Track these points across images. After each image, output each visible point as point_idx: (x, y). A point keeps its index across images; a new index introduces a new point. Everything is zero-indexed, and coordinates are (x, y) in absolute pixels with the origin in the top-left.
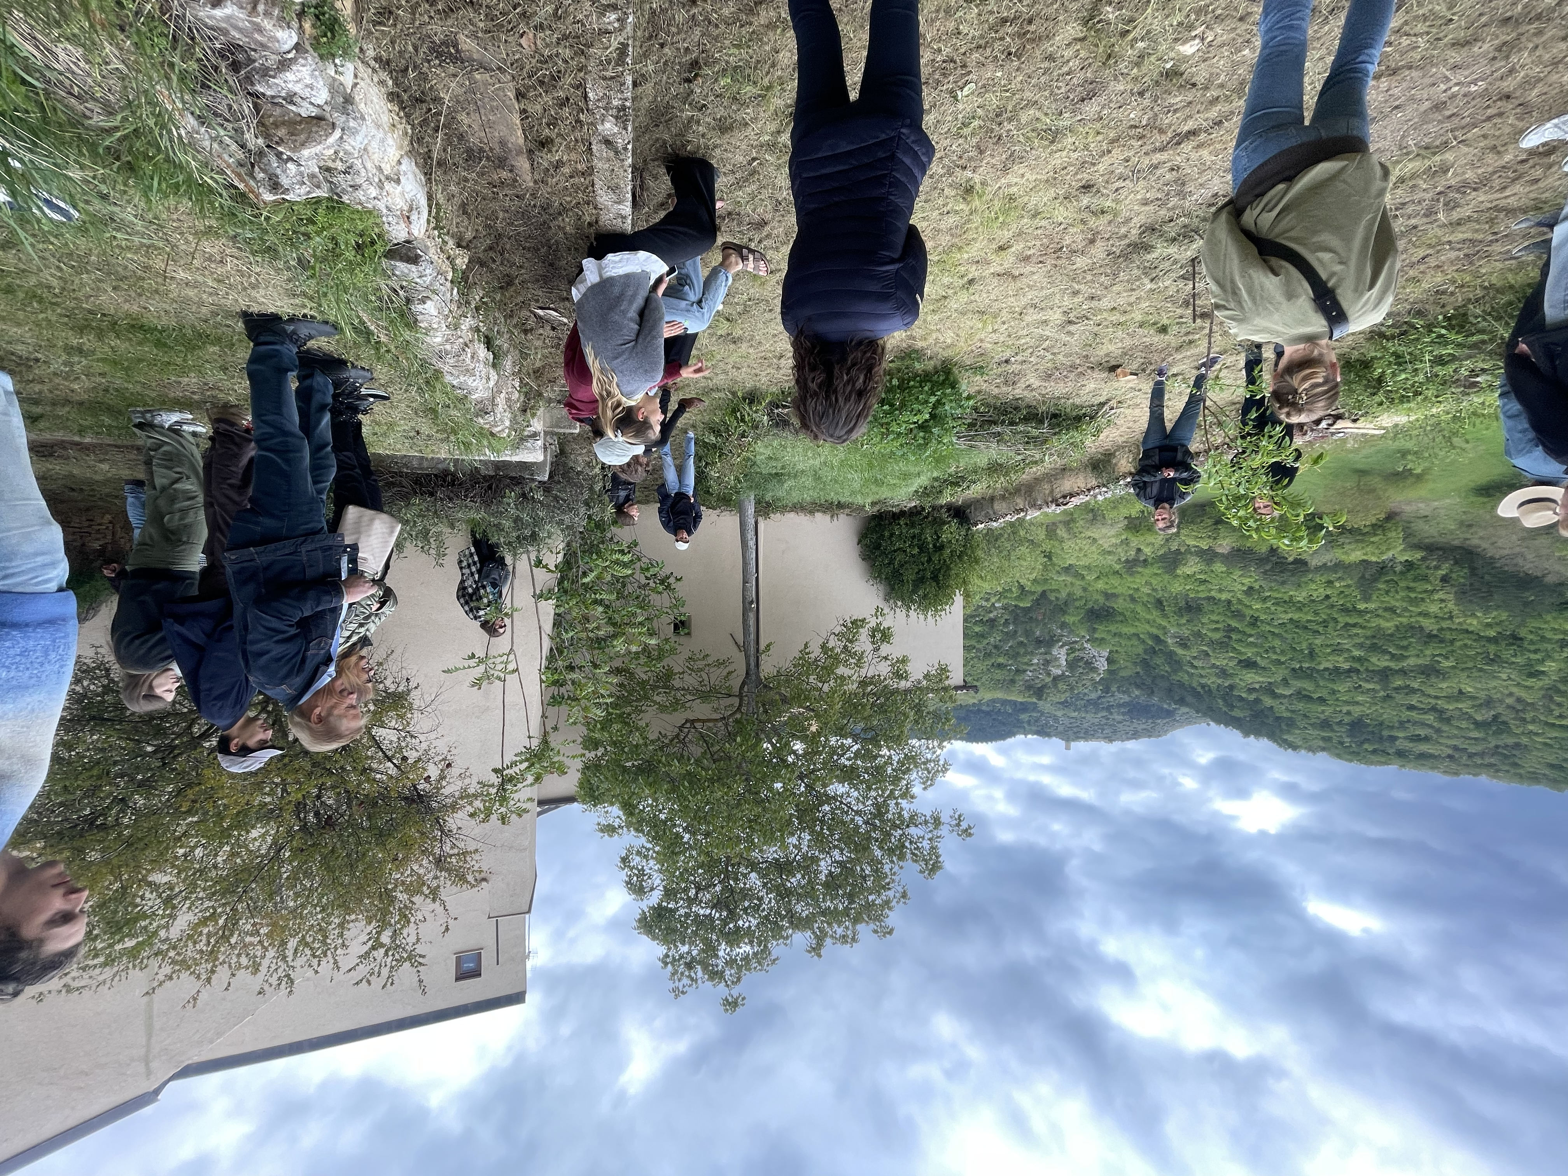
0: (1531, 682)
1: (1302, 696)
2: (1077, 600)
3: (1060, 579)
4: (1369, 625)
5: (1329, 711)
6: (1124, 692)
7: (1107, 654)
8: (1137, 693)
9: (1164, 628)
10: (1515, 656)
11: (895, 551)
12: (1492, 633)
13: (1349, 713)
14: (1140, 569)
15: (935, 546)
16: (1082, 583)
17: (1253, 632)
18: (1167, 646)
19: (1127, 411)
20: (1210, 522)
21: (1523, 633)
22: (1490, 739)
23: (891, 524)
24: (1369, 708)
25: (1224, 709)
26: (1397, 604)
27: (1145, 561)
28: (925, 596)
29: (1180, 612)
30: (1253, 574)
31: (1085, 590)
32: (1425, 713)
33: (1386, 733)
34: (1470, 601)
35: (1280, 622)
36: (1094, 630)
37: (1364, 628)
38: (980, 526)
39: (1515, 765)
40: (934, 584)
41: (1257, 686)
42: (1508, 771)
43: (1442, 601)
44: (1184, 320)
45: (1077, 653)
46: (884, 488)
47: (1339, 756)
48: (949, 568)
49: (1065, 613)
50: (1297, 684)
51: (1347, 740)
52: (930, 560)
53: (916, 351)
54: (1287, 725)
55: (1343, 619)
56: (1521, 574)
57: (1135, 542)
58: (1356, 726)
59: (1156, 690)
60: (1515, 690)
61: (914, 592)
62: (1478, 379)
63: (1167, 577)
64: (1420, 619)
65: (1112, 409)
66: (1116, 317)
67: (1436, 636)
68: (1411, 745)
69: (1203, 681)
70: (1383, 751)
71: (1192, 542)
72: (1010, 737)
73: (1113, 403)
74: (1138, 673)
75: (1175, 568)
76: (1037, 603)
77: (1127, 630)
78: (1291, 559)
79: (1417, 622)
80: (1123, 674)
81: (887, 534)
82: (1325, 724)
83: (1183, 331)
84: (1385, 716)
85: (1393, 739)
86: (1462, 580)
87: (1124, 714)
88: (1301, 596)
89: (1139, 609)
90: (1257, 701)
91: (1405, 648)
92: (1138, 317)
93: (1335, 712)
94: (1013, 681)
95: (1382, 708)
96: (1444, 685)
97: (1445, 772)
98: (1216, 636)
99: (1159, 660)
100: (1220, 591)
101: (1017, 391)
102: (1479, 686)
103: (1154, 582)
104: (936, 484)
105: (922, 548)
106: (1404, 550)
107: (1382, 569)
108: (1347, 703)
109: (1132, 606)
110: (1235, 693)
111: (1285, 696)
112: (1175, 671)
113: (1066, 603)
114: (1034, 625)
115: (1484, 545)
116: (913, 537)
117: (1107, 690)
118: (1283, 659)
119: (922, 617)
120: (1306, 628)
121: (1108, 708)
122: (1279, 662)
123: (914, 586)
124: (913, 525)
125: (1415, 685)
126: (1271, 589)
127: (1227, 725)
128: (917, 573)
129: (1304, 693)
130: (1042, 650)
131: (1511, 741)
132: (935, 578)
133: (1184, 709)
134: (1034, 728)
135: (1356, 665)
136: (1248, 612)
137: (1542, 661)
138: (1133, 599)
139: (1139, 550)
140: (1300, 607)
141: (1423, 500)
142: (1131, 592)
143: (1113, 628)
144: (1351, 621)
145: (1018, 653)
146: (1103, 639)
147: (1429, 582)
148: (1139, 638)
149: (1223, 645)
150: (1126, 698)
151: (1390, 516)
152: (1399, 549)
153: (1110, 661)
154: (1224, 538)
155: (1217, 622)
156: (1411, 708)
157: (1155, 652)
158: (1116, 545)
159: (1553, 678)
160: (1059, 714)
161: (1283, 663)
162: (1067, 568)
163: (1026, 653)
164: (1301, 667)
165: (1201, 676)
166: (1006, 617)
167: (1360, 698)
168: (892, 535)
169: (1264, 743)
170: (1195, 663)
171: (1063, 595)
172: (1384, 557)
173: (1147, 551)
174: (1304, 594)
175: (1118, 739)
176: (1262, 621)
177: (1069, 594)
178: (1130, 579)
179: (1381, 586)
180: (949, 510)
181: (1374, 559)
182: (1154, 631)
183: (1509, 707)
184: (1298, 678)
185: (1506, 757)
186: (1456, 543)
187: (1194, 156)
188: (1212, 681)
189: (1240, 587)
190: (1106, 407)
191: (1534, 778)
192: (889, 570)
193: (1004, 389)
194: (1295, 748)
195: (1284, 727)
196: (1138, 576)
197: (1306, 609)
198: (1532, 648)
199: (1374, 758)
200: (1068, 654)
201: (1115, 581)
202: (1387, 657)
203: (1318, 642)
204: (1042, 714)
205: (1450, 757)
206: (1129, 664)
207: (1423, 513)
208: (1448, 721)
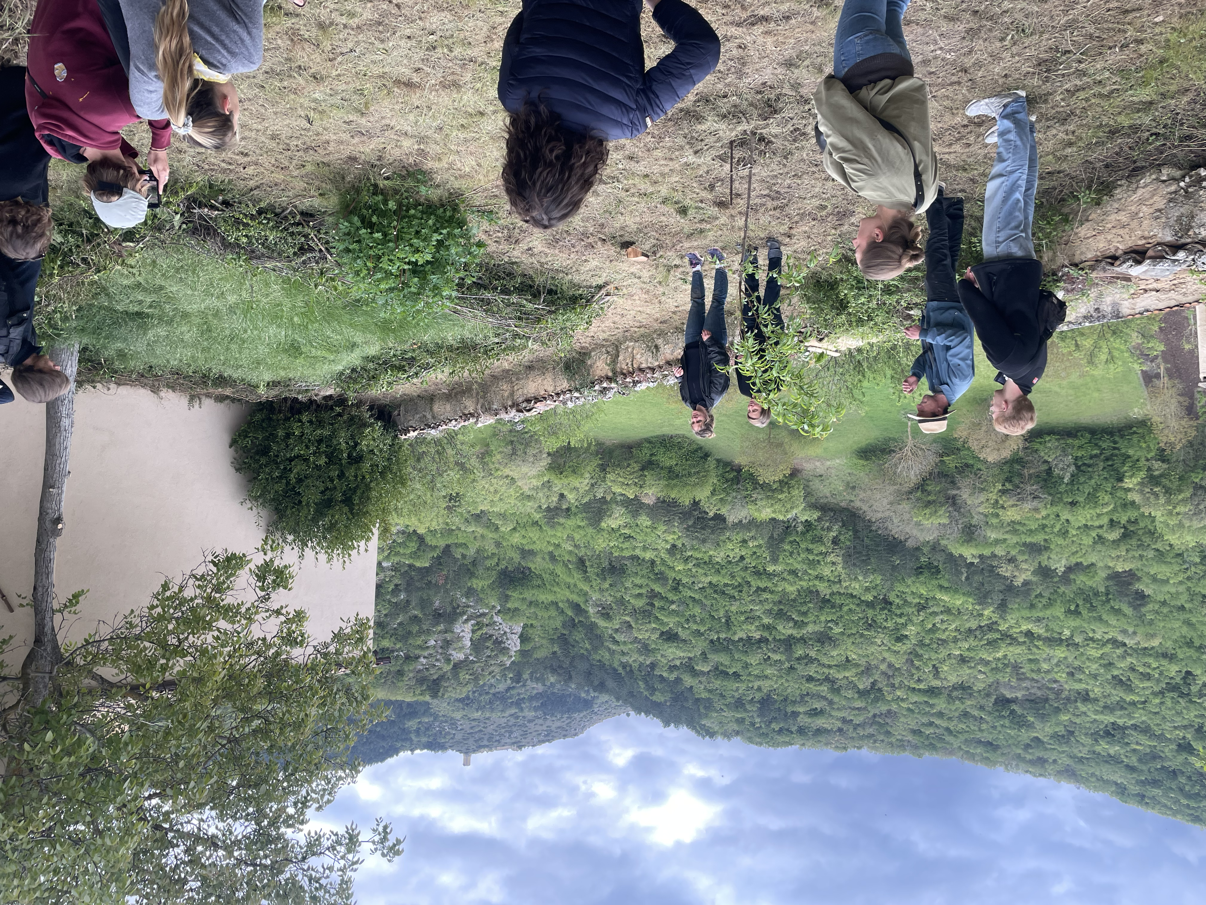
0: (898, 647)
1: (720, 672)
2: (487, 558)
3: (470, 529)
4: (776, 589)
5: (743, 686)
6: (537, 680)
7: (520, 630)
8: (552, 679)
9: (586, 594)
10: (886, 620)
11: (291, 460)
12: (869, 597)
13: (759, 689)
14: (562, 520)
15: (349, 456)
16: (496, 536)
17: (675, 598)
18: (588, 617)
19: (621, 301)
20: (636, 467)
21: (892, 597)
22: (869, 708)
23: (287, 419)
24: (776, 683)
25: (645, 693)
26: (799, 567)
27: (568, 509)
28: (331, 527)
29: (603, 574)
30: (676, 530)
31: (498, 544)
32: (821, 684)
33: (789, 709)
34: (854, 564)
35: (701, 586)
36: (507, 598)
37: (772, 592)
38: (412, 434)
39: (888, 733)
40: (346, 509)
41: (678, 663)
42: (883, 741)
43: (834, 563)
44: (703, 205)
45: (485, 630)
46: (300, 361)
47: (750, 740)
48: (368, 488)
49: (472, 575)
50: (716, 658)
51: (758, 720)
52: (341, 476)
53: (423, 173)
54: (706, 708)
55: (756, 583)
56: (891, 538)
57: (559, 484)
58: (766, 703)
59: (573, 674)
60: (886, 655)
61: (315, 520)
62: (912, 312)
63: (590, 530)
64: (817, 583)
65: (607, 295)
66: (645, 186)
67: (829, 601)
68: (809, 720)
69: (624, 659)
70: (787, 730)
71: (618, 490)
72: (391, 756)
73: (610, 288)
74: (554, 653)
75: (600, 520)
76: (438, 562)
77: (544, 597)
78: (711, 514)
79: (814, 585)
80: (540, 654)
81: (281, 433)
82: (739, 704)
83: (699, 217)
84: (789, 691)
85: (795, 714)
86: (848, 543)
87: (536, 709)
88: (719, 556)
89: (559, 570)
90: (678, 680)
91: (805, 614)
92: (664, 191)
93: (748, 689)
94: (400, 673)
95: (787, 681)
96: (834, 653)
97: (837, 747)
98: (640, 603)
99: (578, 635)
100: (645, 548)
101: (516, 253)
102: (861, 653)
103: (577, 536)
104: (371, 366)
105: (332, 458)
106: (805, 509)
107: (788, 528)
108: (758, 677)
109: (551, 567)
110: (657, 672)
111: (703, 673)
112: (595, 649)
113: (474, 563)
114: (431, 592)
115: (865, 508)
116: (320, 441)
117: (518, 678)
118: (702, 630)
119: (323, 557)
120: (723, 593)
121: (518, 704)
122: (698, 633)
123: (316, 511)
124: (320, 424)
125: (813, 654)
126: (693, 548)
127: (647, 713)
128: (322, 492)
129: (720, 668)
130: (441, 627)
131: (884, 708)
132: (348, 501)
133: (604, 697)
134: (424, 739)
135: (766, 634)
136: (671, 575)
137: (904, 625)
138: (553, 558)
139: (562, 496)
140: (718, 569)
141: (819, 459)
142: (551, 549)
143: (529, 595)
144: (762, 585)
145: (410, 633)
146: (516, 609)
147: (823, 544)
148: (558, 607)
149: (646, 614)
150: (539, 687)
151: (795, 473)
152: (801, 508)
153: (524, 638)
154: (651, 486)
155: (641, 587)
156: (810, 679)
157: (574, 625)
158: (536, 489)
159: (913, 642)
160: (458, 715)
161: (702, 634)
162: (478, 516)
163: (421, 632)
164: (719, 638)
165: (623, 654)
166: (397, 581)
167: (768, 672)
168: (288, 436)
169: (684, 730)
170: (617, 637)
171: (471, 552)
172: (789, 516)
173: (571, 497)
174: (722, 554)
175: (528, 744)
176: (684, 586)
177: (478, 551)
178: (550, 532)
179: (787, 547)
180: (371, 408)
181: (781, 518)
182: (575, 598)
183: (883, 673)
184: (717, 651)
185: (881, 725)
186: (843, 504)
187: (760, 40)
188: (634, 659)
189: (663, 544)
190: (603, 291)
191: (901, 745)
192: (280, 487)
193: (504, 247)
194: (711, 734)
195: (702, 710)
196: (560, 529)
197: (723, 572)
198: (898, 612)
199: (780, 739)
200: (473, 631)
201: (533, 534)
202: (791, 624)
203: (734, 609)
204: (436, 717)
205: (840, 730)
206: (544, 642)
207: (819, 471)
208: (836, 691)
